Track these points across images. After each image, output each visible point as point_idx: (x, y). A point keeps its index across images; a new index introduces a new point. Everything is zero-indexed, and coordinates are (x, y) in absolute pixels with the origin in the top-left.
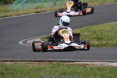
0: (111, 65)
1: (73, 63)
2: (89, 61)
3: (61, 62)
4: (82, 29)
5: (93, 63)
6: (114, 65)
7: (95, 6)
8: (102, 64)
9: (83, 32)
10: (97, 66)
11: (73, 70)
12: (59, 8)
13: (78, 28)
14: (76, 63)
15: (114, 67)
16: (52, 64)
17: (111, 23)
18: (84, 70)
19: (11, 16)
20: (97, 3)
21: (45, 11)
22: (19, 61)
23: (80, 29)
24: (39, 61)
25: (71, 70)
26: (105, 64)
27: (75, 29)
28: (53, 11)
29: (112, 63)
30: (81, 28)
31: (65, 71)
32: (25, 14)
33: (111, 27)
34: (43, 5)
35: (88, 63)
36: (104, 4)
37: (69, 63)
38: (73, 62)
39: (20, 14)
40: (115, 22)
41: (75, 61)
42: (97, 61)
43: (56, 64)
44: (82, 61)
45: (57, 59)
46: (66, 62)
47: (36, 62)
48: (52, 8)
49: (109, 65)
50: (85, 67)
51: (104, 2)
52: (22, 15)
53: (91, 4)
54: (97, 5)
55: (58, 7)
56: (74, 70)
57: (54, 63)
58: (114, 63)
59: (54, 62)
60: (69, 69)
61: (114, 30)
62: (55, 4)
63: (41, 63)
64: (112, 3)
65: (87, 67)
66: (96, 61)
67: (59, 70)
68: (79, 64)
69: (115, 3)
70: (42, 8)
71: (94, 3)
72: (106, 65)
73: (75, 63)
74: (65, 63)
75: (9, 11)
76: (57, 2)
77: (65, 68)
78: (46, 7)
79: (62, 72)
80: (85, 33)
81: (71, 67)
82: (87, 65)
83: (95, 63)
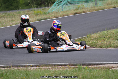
1: (99, 66)
14: (102, 66)
19: (49, 18)
21: (84, 12)
22: (44, 66)
24: (64, 65)
28: (92, 11)
32: (64, 16)
34: (83, 5)
35: (114, 65)
39: (59, 16)
41: (101, 64)
44: (108, 64)
47: (61, 67)
52: (60, 17)
62: (96, 4)
63: (66, 67)
70: (82, 8)
75: (48, 13)
78: (86, 8)
82: (112, 67)
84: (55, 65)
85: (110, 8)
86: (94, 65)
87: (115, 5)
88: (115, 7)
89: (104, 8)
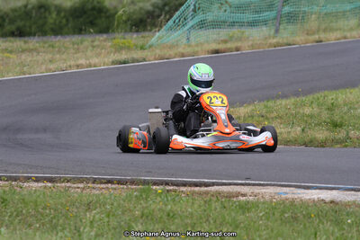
5: (257, 190)
8: (278, 194)
19: (144, 60)
21: (237, 49)
26: (287, 193)
29: (306, 191)
32: (183, 55)
34: (243, 32)
38: (206, 185)
39: (170, 55)
41: (213, 184)
44: (230, 184)
45: (172, 176)
52: (174, 57)
58: (310, 191)
62: (277, 31)
72: (290, 196)
73: (209, 188)
75: (151, 46)
78: (250, 38)
82: (239, 194)
84: (94, 181)
85: (307, 43)
88: (321, 41)
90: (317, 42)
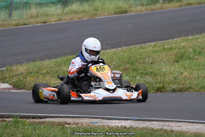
0: (108, 124)
1: (42, 120)
2: (70, 117)
3: (21, 117)
4: (58, 60)
5: (77, 120)
6: (114, 125)
7: (80, 20)
8: (92, 123)
9: (60, 65)
10: (83, 126)
11: (42, 132)
12: (17, 22)
13: (51, 59)
14: (47, 120)
15: (112, 127)
16: (4, 121)
17: (108, 50)
18: (61, 132)
20: (85, 15)
23: (54, 60)
25: (37, 132)
26: (98, 123)
27: (45, 60)
28: (6, 27)
29: (110, 121)
30: (56, 58)
31: (27, 134)
33: (108, 59)
35: (68, 120)
36: (97, 18)
37: (34, 120)
38: (41, 118)
40: (115, 49)
41: (46, 117)
42: (84, 117)
43: (12, 122)
44: (57, 117)
45: (14, 112)
46: (29, 117)
48: (5, 23)
49: (105, 124)
50: (63, 128)
51: (96, 14)
53: (73, 16)
54: (85, 19)
55: (15, 20)
56: (44, 133)
57: (7, 119)
58: (112, 121)
59: (8, 117)
60: (35, 131)
61: (114, 63)
62: (10, 15)
64: (110, 16)
65: (66, 128)
66: (82, 117)
67: (17, 133)
68: (53, 123)
69: (115, 16)
71: (80, 16)
72: (100, 124)
73: (45, 120)
74: (28, 120)
76: (14, 12)
77: (28, 129)
79: (21, 135)
80: (62, 68)
81: (37, 127)
82: (66, 123)
83: (81, 121)
85: (37, 23)
86: (34, 117)
87: (46, 19)
88: (46, 23)
89: (27, 23)
90: (43, 23)
